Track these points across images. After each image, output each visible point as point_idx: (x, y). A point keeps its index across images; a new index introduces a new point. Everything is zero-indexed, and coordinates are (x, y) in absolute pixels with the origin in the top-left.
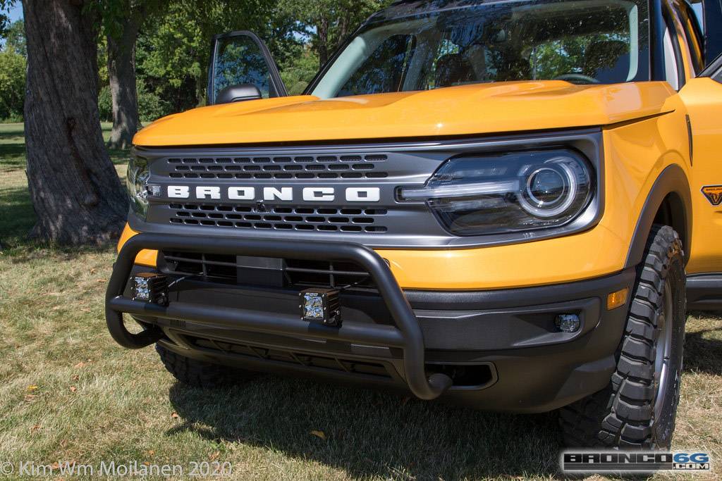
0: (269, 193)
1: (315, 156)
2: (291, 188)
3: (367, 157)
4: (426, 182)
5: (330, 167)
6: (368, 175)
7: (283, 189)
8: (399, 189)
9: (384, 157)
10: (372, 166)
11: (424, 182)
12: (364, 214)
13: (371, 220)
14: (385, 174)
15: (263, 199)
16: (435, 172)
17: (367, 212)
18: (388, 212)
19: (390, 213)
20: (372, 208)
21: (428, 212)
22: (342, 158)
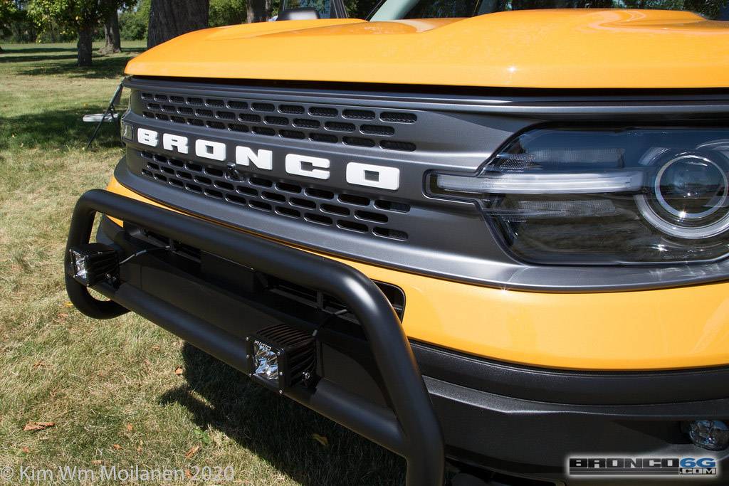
0: (243, 155)
1: (307, 106)
2: (271, 152)
3: (384, 115)
4: (480, 169)
5: (328, 124)
6: (384, 144)
7: (260, 151)
8: (432, 174)
9: (413, 117)
10: (390, 130)
11: (476, 168)
12: (373, 207)
13: (383, 218)
14: (411, 146)
15: (235, 163)
16: (498, 151)
17: (379, 204)
18: (411, 209)
19: (414, 211)
20: (386, 199)
21: (478, 219)
22: (346, 112)
